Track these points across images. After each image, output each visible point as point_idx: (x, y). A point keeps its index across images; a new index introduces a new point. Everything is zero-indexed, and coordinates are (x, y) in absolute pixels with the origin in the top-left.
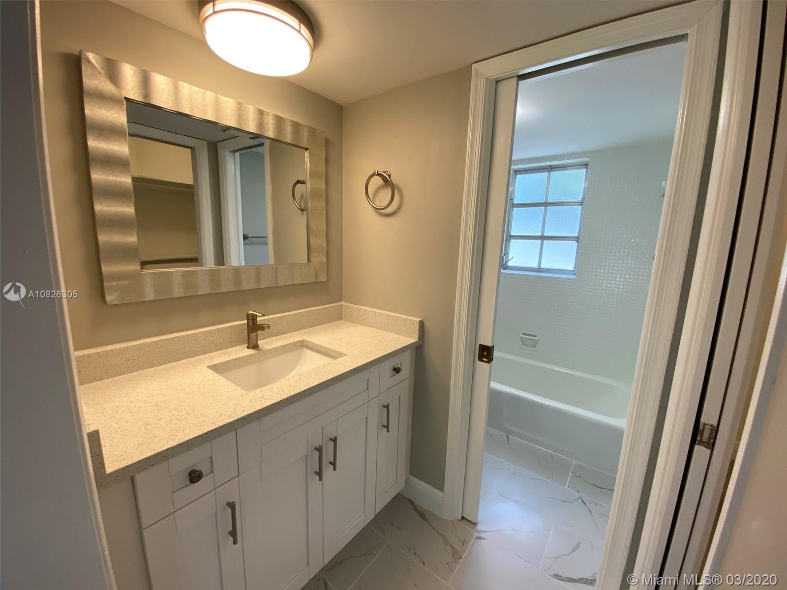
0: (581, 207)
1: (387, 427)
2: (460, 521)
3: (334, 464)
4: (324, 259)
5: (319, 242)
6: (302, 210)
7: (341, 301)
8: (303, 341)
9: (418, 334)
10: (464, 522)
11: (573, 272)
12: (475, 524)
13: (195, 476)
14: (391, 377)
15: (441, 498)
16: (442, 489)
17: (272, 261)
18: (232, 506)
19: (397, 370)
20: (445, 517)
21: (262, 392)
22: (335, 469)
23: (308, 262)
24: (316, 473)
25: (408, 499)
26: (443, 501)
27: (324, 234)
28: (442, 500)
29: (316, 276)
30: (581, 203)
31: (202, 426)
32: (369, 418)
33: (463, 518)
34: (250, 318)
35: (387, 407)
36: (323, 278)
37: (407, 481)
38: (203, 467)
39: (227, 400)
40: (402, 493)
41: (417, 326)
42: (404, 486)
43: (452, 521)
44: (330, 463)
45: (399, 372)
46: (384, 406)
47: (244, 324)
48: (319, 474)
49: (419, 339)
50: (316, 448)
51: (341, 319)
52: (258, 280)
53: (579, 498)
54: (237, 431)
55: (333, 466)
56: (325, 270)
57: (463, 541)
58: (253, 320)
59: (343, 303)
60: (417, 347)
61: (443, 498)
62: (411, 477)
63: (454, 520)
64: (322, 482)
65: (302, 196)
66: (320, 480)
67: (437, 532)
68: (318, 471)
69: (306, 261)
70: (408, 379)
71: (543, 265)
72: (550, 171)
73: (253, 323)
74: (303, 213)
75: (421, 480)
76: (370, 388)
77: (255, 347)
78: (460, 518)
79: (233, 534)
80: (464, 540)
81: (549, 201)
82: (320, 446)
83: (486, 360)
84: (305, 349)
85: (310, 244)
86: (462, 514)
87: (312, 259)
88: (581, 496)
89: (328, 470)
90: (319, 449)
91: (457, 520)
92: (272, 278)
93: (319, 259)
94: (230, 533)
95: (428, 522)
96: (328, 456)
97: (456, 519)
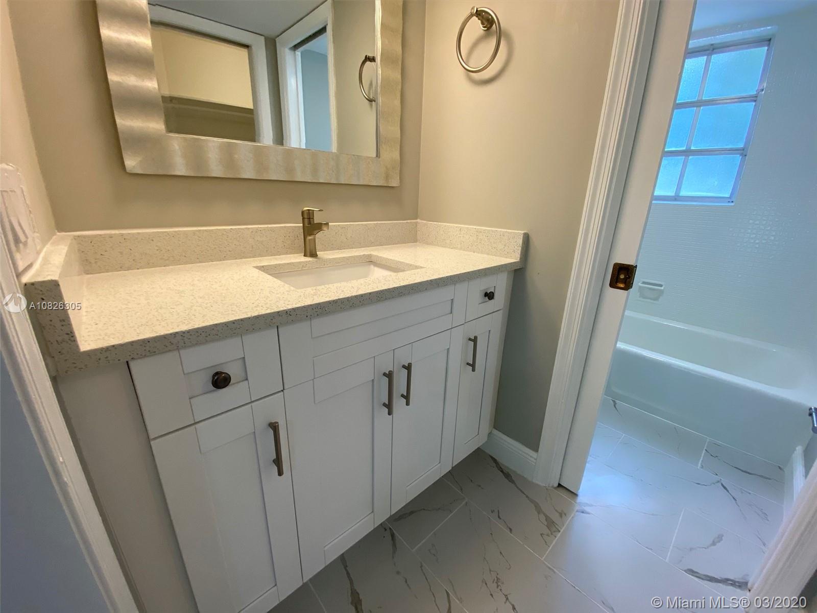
0: (754, 103)
1: (473, 366)
2: (555, 488)
3: (407, 397)
4: (396, 155)
5: (392, 130)
6: (370, 101)
7: (416, 219)
8: (370, 256)
9: (519, 252)
10: (560, 489)
11: (730, 200)
12: (575, 495)
13: (220, 381)
14: (480, 304)
15: (533, 460)
16: (536, 449)
17: (334, 149)
18: (274, 427)
19: (489, 296)
20: (537, 482)
21: (316, 290)
22: (408, 404)
23: (377, 156)
24: (384, 405)
25: (492, 457)
26: (535, 463)
27: (398, 119)
28: (535, 461)
29: (387, 177)
30: (755, 99)
31: (229, 314)
32: (451, 350)
33: (560, 485)
34: (306, 216)
35: (475, 340)
36: (395, 183)
37: (490, 434)
38: (233, 371)
39: (270, 293)
40: (482, 449)
41: (520, 241)
42: (486, 439)
43: (545, 487)
44: (403, 396)
45: (491, 299)
46: (470, 339)
47: (299, 227)
48: (389, 406)
49: (521, 258)
50: (385, 374)
51: (415, 241)
52: (315, 170)
53: (718, 482)
54: (279, 329)
55: (405, 400)
56: (398, 171)
57: (560, 511)
58: (310, 218)
59: (418, 220)
60: (516, 271)
61: (536, 459)
62: (496, 432)
63: (549, 487)
64: (391, 416)
65: (371, 84)
66: (390, 413)
67: (527, 497)
68: (387, 403)
69: (374, 155)
70: (502, 311)
71: (683, 193)
72: (710, 55)
73: (310, 223)
74: (371, 105)
75: (508, 436)
76: (454, 311)
77: (313, 255)
78: (556, 485)
79: (278, 462)
80: (562, 511)
81: (703, 99)
82: (390, 371)
83: (622, 286)
84: (372, 267)
85: (380, 130)
86: (559, 481)
87: (382, 152)
88: (721, 479)
89: (399, 403)
90: (389, 375)
91: (553, 487)
92: (333, 171)
93: (391, 154)
94: (274, 461)
95: (515, 484)
96: (400, 386)
97: (551, 485)
